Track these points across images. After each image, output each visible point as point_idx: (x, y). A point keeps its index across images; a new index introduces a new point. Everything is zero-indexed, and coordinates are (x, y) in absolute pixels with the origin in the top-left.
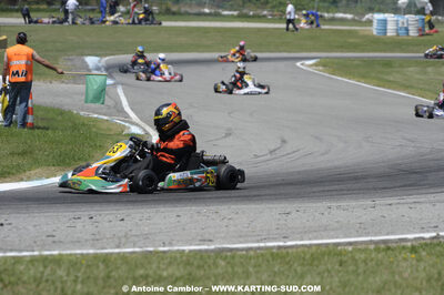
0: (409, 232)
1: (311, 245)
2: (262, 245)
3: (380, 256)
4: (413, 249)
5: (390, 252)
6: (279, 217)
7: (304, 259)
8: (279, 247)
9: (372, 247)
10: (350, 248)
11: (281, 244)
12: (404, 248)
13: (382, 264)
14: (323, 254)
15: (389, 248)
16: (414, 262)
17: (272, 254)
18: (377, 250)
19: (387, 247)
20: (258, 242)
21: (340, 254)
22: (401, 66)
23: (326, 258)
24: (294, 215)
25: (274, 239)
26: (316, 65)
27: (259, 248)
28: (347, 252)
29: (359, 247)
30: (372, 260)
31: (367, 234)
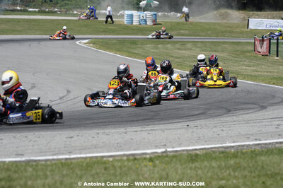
0: (148, 149)
1: (86, 158)
2: (55, 157)
3: (130, 164)
4: (151, 160)
5: (136, 161)
6: (66, 139)
7: (82, 166)
8: (66, 159)
9: (125, 158)
10: (111, 159)
11: (67, 157)
12: (145, 159)
13: (131, 168)
14: (94, 163)
15: (135, 159)
16: (152, 168)
17: (62, 163)
18: (128, 160)
19: (134, 158)
20: (53, 155)
21: (105, 163)
22: (142, 44)
23: (96, 165)
24: (75, 138)
25: (63, 154)
26: (88, 43)
27: (54, 160)
28: (109, 162)
29: (117, 158)
30: (125, 166)
31: (122, 150)
